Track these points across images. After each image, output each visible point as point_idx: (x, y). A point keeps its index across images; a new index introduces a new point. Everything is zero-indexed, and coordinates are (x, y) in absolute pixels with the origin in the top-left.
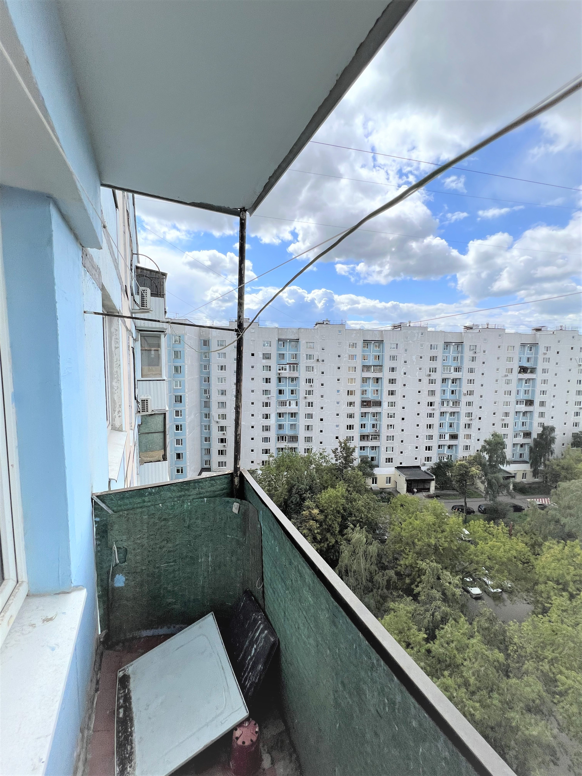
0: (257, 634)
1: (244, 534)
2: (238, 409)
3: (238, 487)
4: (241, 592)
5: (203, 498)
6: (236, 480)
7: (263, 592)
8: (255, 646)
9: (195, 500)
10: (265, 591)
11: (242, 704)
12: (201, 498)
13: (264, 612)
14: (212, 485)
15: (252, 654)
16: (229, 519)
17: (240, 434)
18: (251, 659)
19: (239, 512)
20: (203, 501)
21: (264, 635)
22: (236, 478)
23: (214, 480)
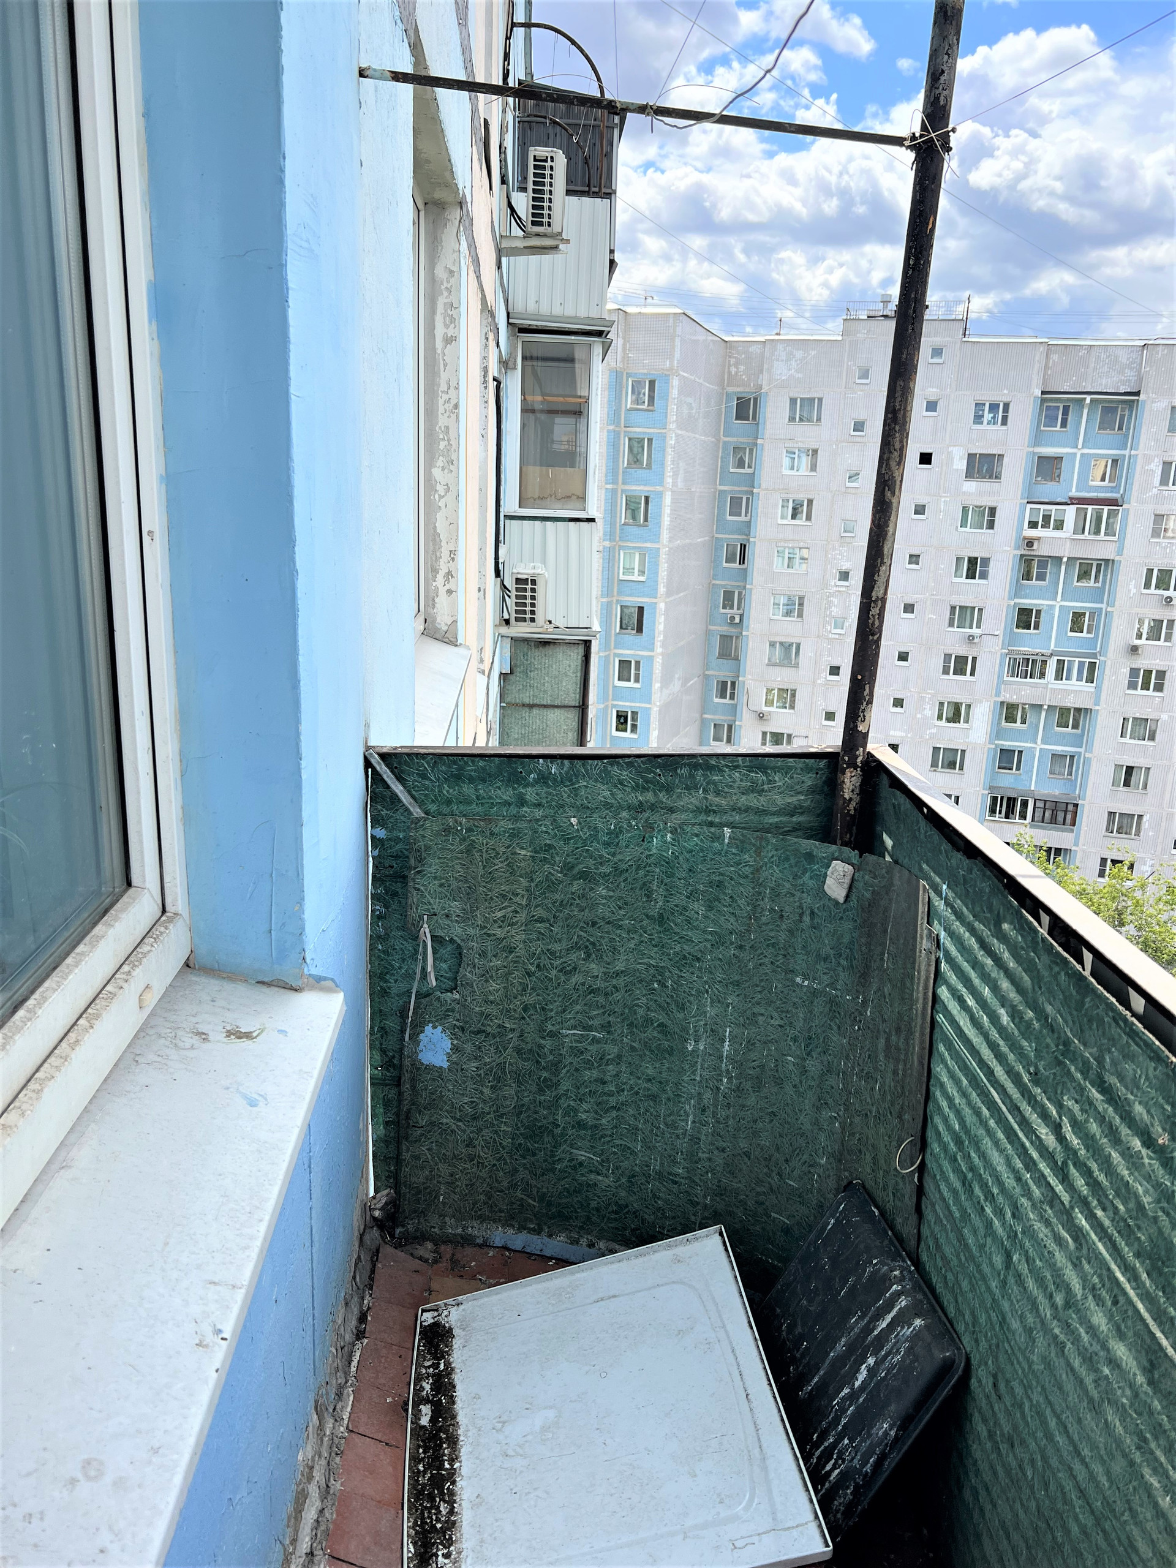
0: (884, 1325)
1: (864, 976)
2: (888, 494)
3: (852, 806)
4: (832, 1184)
5: (721, 825)
6: (850, 781)
7: (920, 1191)
8: (871, 1361)
9: (688, 829)
10: (929, 1186)
11: (811, 1517)
12: (711, 824)
13: (917, 1262)
14: (755, 789)
15: (857, 1384)
16: (807, 919)
17: (884, 600)
18: (853, 1396)
19: (847, 896)
20: (720, 838)
21: (908, 1331)
22: (848, 773)
23: (763, 769)
